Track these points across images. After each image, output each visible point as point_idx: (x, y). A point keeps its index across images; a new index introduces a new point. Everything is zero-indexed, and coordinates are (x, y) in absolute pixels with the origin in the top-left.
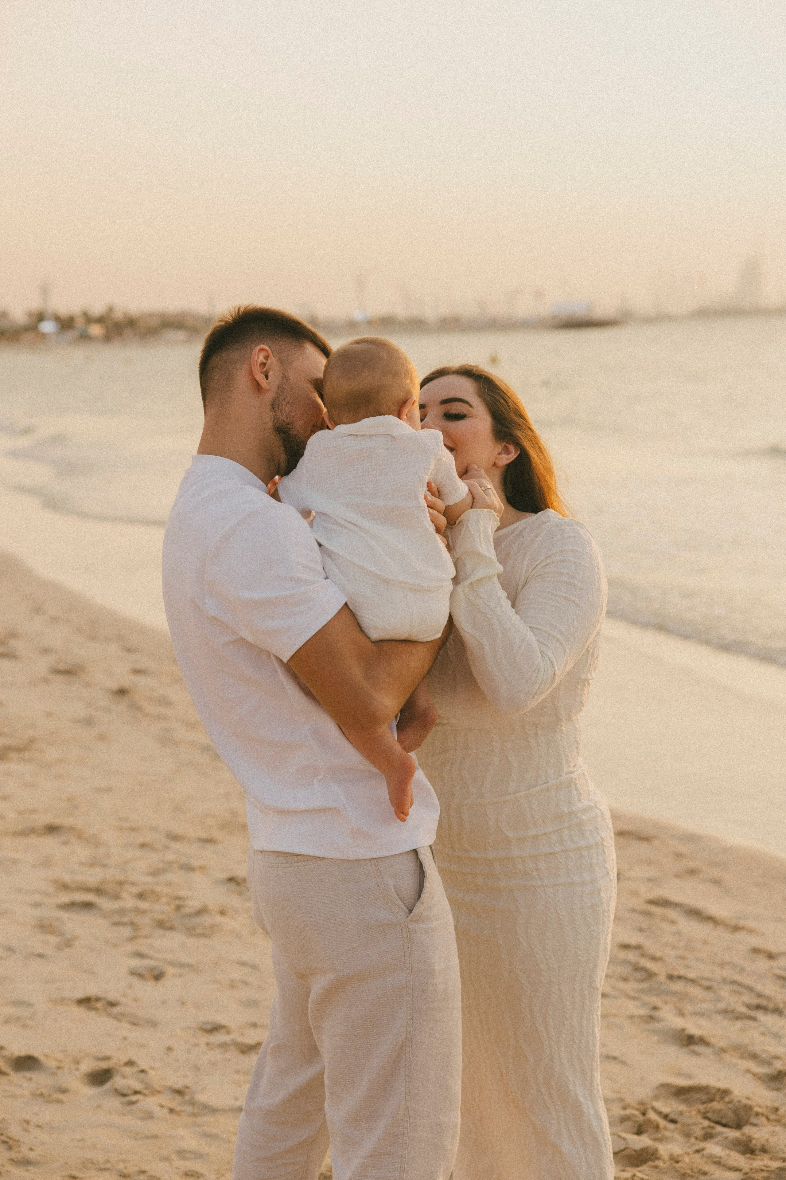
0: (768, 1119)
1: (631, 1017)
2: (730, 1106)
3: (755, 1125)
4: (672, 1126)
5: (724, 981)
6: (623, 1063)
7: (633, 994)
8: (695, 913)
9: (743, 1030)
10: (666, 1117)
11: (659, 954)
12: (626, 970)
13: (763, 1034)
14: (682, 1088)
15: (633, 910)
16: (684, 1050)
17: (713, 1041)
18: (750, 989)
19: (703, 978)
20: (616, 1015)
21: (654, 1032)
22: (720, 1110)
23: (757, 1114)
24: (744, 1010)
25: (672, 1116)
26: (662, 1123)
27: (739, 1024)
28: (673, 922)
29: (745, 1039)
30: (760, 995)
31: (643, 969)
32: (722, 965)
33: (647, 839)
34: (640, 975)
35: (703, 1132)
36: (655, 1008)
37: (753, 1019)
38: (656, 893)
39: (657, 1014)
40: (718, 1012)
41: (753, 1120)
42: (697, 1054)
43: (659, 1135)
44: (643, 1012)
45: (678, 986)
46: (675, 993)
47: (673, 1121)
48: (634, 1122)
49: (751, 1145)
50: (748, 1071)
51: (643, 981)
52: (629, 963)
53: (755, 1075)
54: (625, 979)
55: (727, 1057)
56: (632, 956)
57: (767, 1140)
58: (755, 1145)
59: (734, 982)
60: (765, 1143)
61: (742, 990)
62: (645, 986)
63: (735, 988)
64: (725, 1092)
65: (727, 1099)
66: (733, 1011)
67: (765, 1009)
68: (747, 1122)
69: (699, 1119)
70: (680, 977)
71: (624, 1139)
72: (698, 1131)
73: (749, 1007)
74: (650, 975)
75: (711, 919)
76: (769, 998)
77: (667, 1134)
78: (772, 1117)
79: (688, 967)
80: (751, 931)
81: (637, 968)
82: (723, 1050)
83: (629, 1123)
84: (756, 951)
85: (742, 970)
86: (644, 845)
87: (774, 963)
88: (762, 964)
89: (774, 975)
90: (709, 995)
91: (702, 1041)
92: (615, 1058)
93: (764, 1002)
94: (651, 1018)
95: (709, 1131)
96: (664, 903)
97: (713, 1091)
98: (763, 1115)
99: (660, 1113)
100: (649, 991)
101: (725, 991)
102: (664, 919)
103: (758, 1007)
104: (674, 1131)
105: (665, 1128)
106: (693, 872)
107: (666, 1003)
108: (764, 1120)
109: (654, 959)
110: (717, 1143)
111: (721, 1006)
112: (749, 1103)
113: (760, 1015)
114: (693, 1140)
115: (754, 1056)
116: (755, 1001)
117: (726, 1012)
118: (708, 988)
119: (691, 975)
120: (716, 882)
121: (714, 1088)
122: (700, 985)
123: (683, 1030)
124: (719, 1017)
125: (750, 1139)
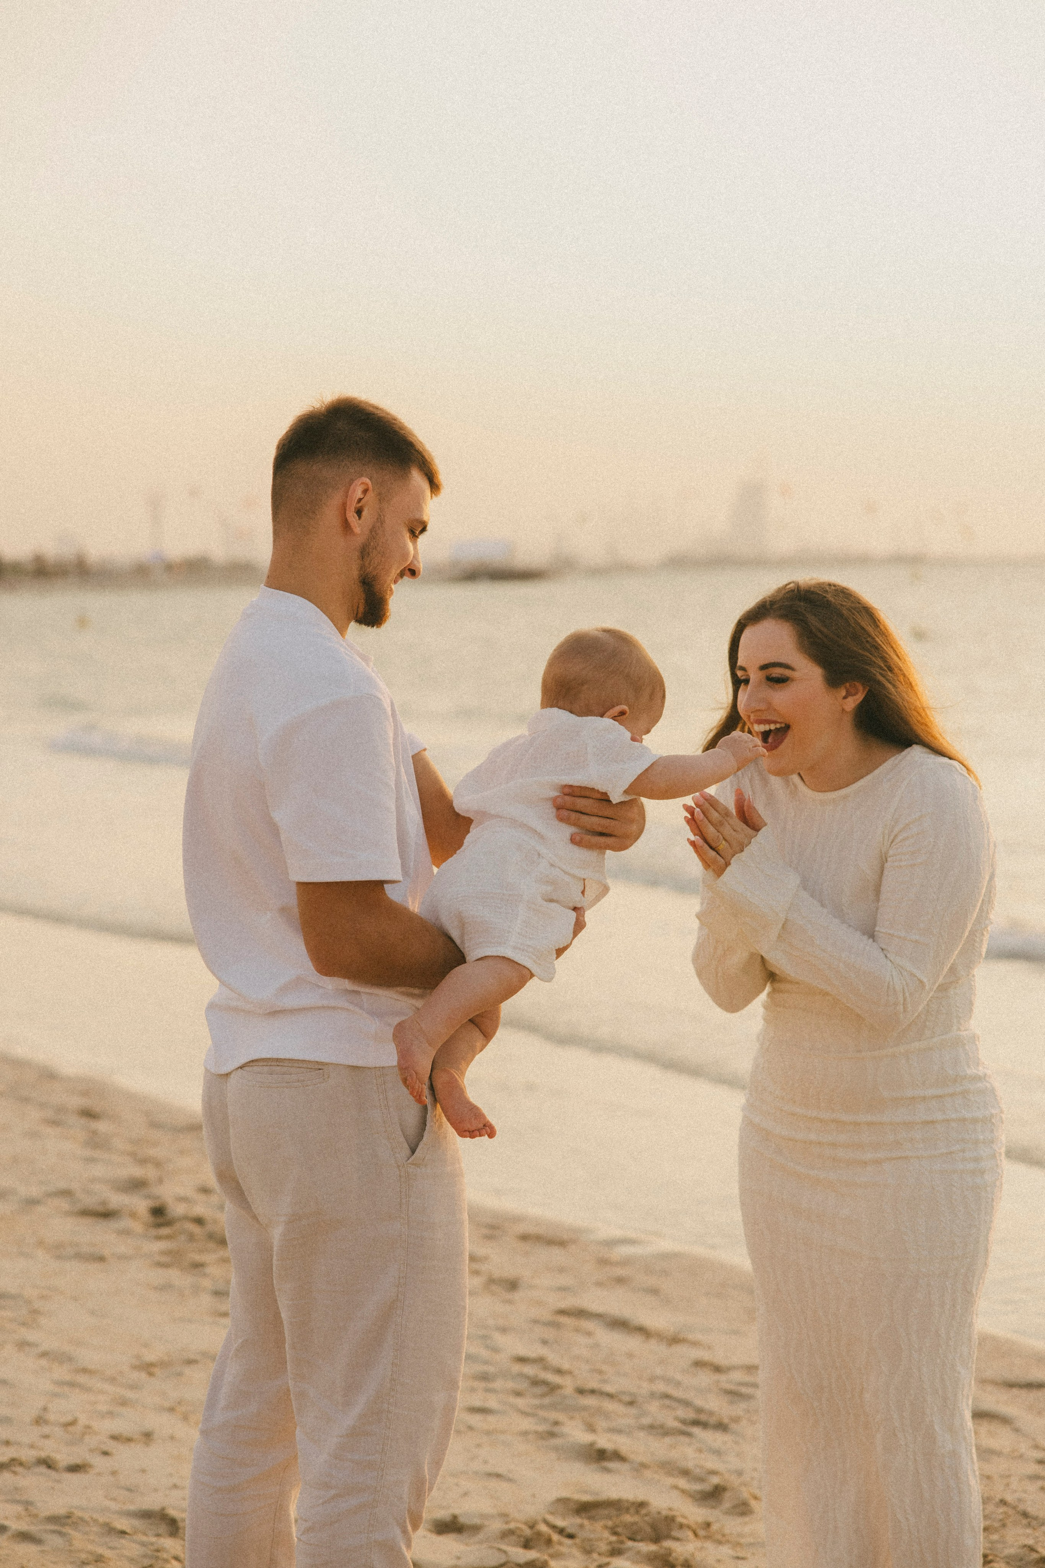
0: (696, 1535)
1: (525, 1433)
2: (646, 1518)
3: (677, 1539)
4: (568, 1542)
5: (653, 1395)
6: (510, 1480)
7: (528, 1410)
8: (620, 1324)
9: (672, 1447)
10: (561, 1531)
11: (566, 1366)
12: (523, 1385)
13: (700, 1451)
14: (585, 1503)
15: (536, 1322)
16: (594, 1466)
17: (632, 1457)
18: (686, 1403)
19: (624, 1393)
20: (503, 1432)
21: (556, 1449)
22: (635, 1523)
23: (681, 1526)
24: (676, 1424)
25: (570, 1530)
26: (555, 1537)
27: (668, 1440)
28: (589, 1334)
29: (674, 1455)
30: (699, 1410)
31: (545, 1383)
32: (652, 1379)
33: (561, 1243)
34: (538, 1390)
35: (609, 1548)
36: (556, 1423)
37: (689, 1434)
38: (568, 1302)
39: (556, 1429)
40: (642, 1428)
41: (675, 1533)
42: (608, 1470)
43: (551, 1551)
44: (541, 1428)
45: (590, 1401)
46: (585, 1408)
47: (571, 1536)
48: (519, 1536)
49: (671, 1559)
50: (676, 1487)
51: (543, 1395)
52: (527, 1377)
53: (683, 1491)
54: (518, 1394)
55: (648, 1474)
56: (530, 1370)
57: (693, 1555)
58: (677, 1559)
59: (667, 1396)
60: (689, 1557)
61: (674, 1404)
62: (547, 1401)
63: (667, 1402)
64: (642, 1505)
65: (644, 1511)
66: (662, 1426)
67: (704, 1425)
68: (669, 1537)
69: (606, 1534)
70: (593, 1392)
71: (505, 1552)
72: (603, 1547)
73: (684, 1422)
74: (553, 1388)
75: (642, 1331)
76: (711, 1413)
77: (563, 1549)
78: (702, 1533)
79: (605, 1381)
80: (695, 1344)
81: (536, 1382)
82: (644, 1466)
83: (514, 1538)
84: (699, 1364)
85: (678, 1384)
86: (556, 1251)
87: (723, 1378)
88: (705, 1378)
89: (721, 1389)
90: (633, 1411)
91: (617, 1456)
92: (498, 1476)
93: (703, 1417)
94: (552, 1435)
95: (617, 1546)
96: (581, 1313)
97: (626, 1504)
98: (689, 1527)
99: (554, 1527)
100: (553, 1406)
101: (654, 1407)
102: (577, 1330)
103: (696, 1423)
104: (570, 1547)
105: (560, 1544)
106: (620, 1281)
107: (572, 1418)
108: (690, 1534)
109: (559, 1371)
110: (627, 1559)
111: (646, 1421)
112: (671, 1513)
113: (696, 1430)
114: (595, 1556)
115: (685, 1473)
116: (691, 1415)
117: (651, 1427)
118: (631, 1403)
119: (608, 1388)
120: (654, 1291)
121: (627, 1501)
122: (620, 1401)
123: (592, 1445)
124: (642, 1434)
125: (669, 1552)
